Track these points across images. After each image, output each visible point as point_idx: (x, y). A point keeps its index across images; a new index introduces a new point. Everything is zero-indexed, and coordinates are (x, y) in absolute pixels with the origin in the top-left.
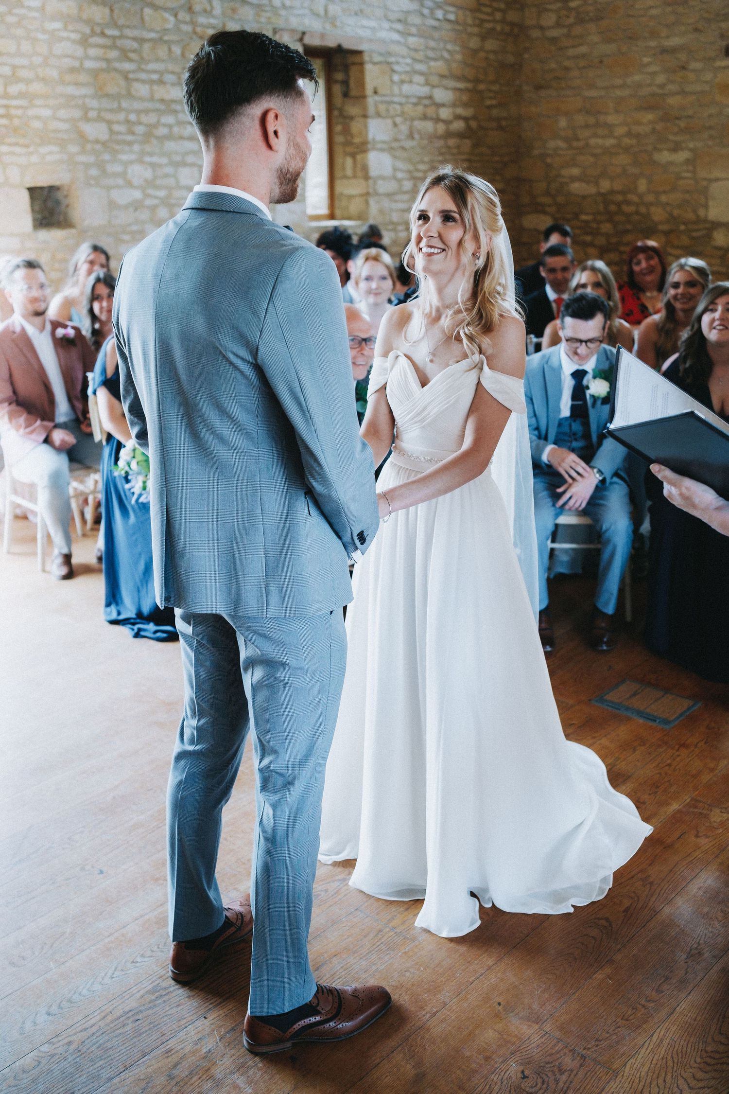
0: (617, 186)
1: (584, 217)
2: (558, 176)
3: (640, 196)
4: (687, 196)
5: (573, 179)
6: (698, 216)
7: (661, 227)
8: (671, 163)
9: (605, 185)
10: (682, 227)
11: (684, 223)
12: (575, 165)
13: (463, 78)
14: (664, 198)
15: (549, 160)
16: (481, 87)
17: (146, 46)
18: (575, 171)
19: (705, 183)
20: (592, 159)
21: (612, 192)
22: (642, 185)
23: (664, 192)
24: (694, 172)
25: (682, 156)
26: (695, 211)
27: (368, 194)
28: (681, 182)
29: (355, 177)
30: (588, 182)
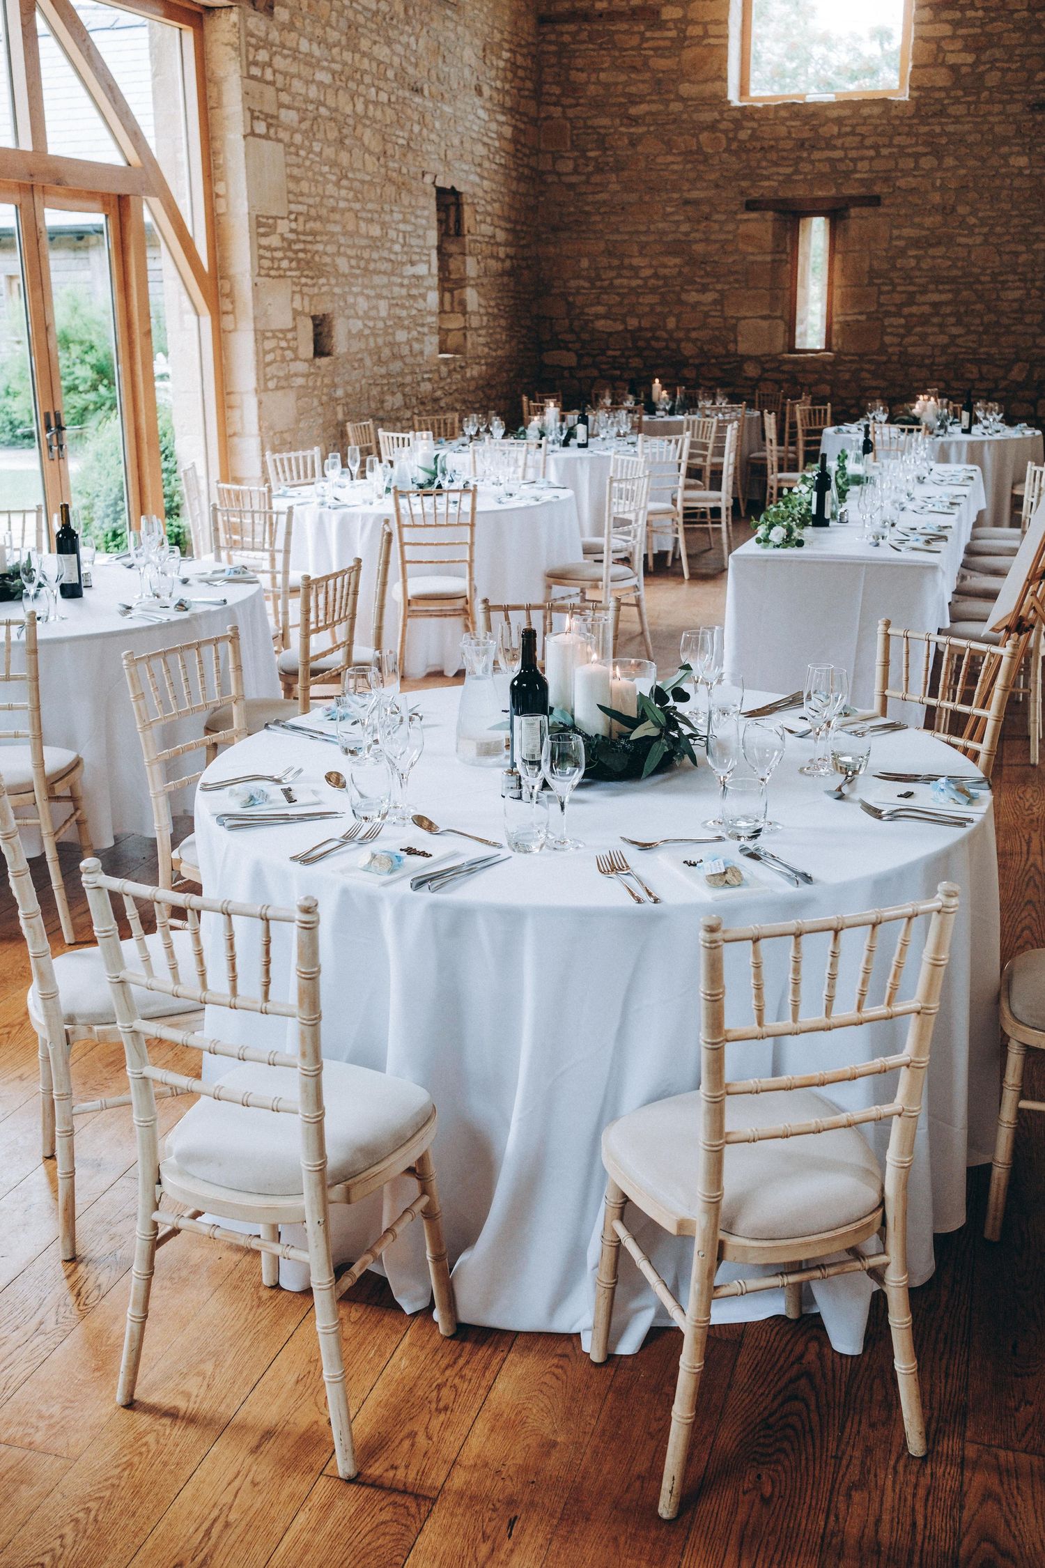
0: (646, 323)
1: (610, 353)
2: (582, 313)
3: (670, 332)
4: (717, 333)
5: (598, 317)
6: (728, 351)
7: (691, 361)
8: (699, 303)
9: (633, 323)
10: (713, 361)
11: (716, 358)
12: (599, 303)
13: (508, 220)
14: (694, 335)
15: (571, 299)
16: (518, 228)
17: (366, 187)
18: (601, 309)
19: (734, 321)
20: (618, 299)
21: (640, 329)
22: (671, 323)
23: (694, 329)
24: (722, 311)
25: (709, 297)
26: (726, 348)
27: (465, 328)
28: (710, 320)
29: (452, 312)
30: (615, 320)
